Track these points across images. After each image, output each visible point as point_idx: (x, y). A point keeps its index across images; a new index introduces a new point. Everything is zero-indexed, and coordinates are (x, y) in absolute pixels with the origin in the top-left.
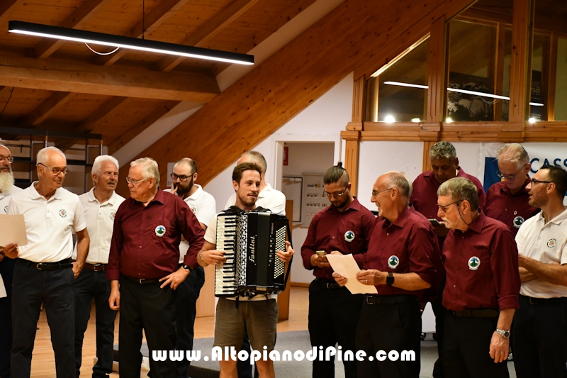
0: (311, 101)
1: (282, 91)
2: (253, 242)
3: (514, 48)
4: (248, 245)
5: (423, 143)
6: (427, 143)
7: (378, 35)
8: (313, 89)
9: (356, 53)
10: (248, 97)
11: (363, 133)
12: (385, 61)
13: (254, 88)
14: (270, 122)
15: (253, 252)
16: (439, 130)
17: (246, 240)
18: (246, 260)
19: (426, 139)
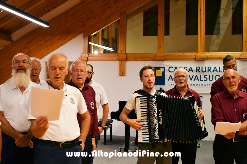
0: (62, 45)
1: (47, 41)
2: (160, 113)
3: (159, 25)
4: (158, 115)
5: (118, 62)
6: (121, 61)
7: (95, 19)
8: (63, 40)
9: (84, 26)
10: (29, 43)
11: (89, 58)
12: (98, 29)
13: (32, 40)
14: (41, 54)
15: (161, 119)
16: (126, 56)
17: (156, 112)
18: (157, 124)
19: (120, 60)
